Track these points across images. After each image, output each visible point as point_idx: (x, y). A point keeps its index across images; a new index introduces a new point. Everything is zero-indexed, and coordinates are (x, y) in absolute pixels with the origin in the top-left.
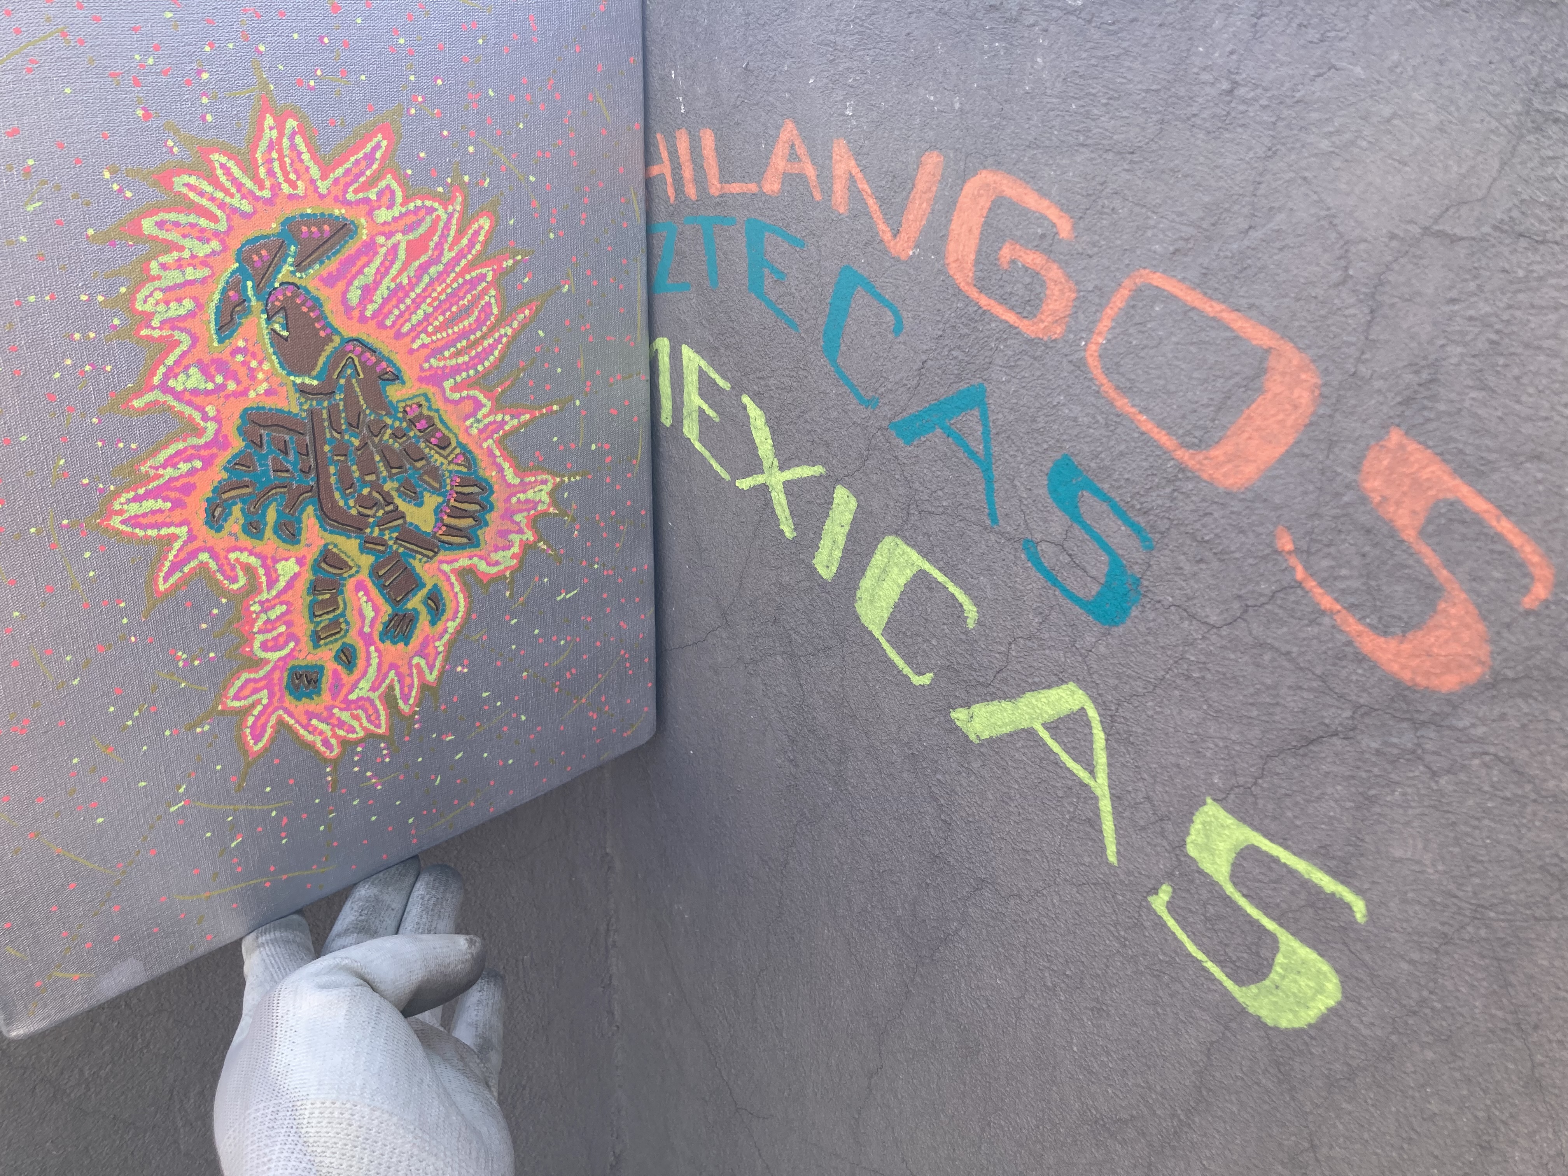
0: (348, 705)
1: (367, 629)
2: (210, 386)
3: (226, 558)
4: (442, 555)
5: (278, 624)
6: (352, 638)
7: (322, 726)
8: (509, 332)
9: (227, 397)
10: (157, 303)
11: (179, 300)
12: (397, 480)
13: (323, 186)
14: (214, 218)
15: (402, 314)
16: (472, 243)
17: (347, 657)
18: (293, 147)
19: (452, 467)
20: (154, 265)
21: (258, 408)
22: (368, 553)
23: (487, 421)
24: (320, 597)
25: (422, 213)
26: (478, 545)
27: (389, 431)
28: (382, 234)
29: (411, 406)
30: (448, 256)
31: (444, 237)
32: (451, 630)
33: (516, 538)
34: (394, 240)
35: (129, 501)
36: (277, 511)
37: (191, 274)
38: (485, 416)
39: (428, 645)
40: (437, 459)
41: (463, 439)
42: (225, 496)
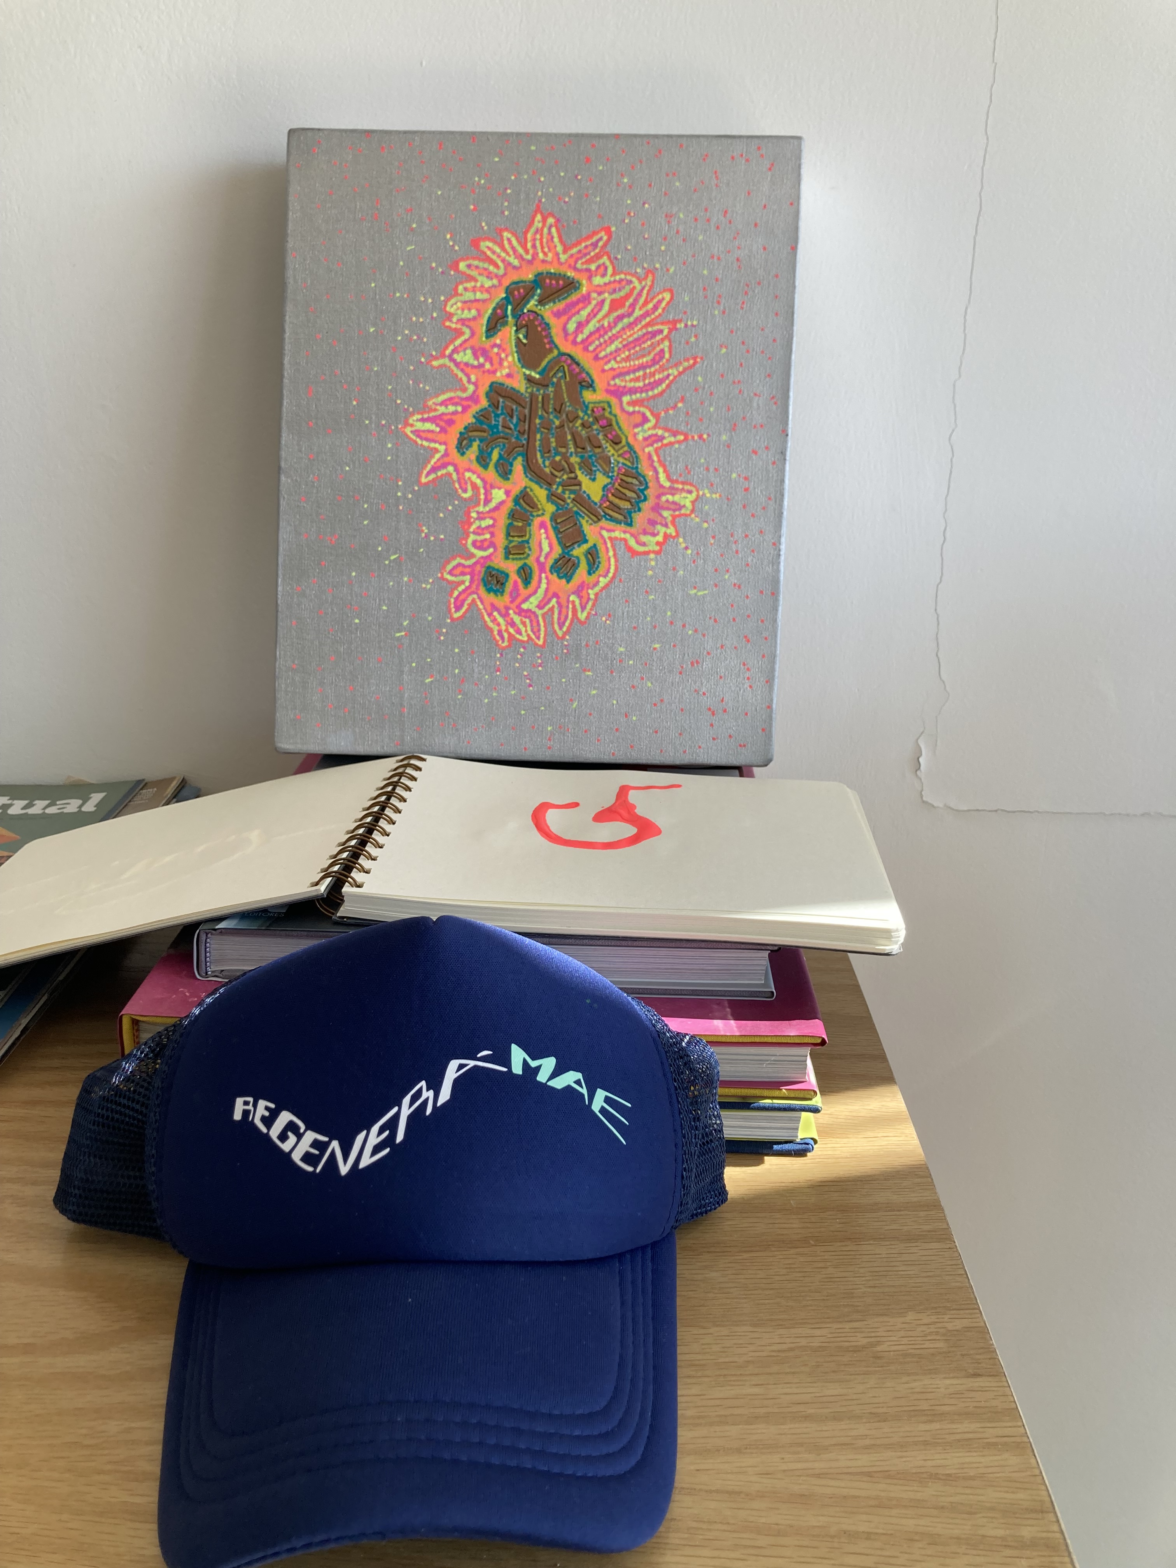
0: (520, 612)
1: (542, 559)
2: (476, 363)
3: (463, 474)
4: (604, 523)
5: (485, 531)
6: (531, 561)
7: (500, 620)
8: (676, 373)
9: (484, 372)
10: (458, 309)
11: (469, 309)
12: (581, 457)
13: (563, 258)
14: (497, 266)
15: (601, 344)
16: (656, 308)
17: (525, 574)
18: (550, 233)
19: (621, 460)
20: (461, 288)
21: (500, 384)
22: (552, 503)
23: (650, 432)
24: (516, 523)
25: (624, 283)
26: (630, 525)
27: (579, 422)
28: (595, 291)
29: (597, 408)
30: (637, 313)
31: (636, 301)
32: (601, 585)
33: (661, 529)
34: (602, 297)
35: (418, 420)
36: (500, 454)
37: (479, 296)
38: (649, 429)
39: (583, 589)
40: (610, 451)
41: (631, 440)
42: (470, 434)
